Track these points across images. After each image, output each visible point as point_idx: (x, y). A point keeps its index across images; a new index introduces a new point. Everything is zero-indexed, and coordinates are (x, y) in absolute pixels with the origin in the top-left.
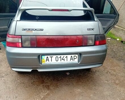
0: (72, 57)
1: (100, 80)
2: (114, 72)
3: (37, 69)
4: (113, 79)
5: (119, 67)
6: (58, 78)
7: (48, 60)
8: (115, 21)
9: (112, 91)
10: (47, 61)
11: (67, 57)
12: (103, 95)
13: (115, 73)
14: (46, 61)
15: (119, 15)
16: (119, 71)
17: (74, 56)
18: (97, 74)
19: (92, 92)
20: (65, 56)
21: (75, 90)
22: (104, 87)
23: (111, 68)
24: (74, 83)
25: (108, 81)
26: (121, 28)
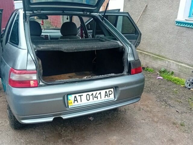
0: (106, 92)
1: (135, 120)
2: (147, 107)
3: (61, 116)
4: (150, 117)
5: (151, 101)
6: (79, 126)
7: (77, 100)
8: (137, 42)
9: (154, 132)
10: (76, 102)
11: (100, 93)
12: (146, 138)
13: (148, 109)
14: (74, 103)
15: (141, 34)
16: (153, 105)
17: (109, 91)
18: (129, 113)
19: (132, 137)
20: (98, 92)
21: (109, 138)
22: (144, 129)
23: (142, 104)
24: (105, 130)
25: (145, 120)
26: (139, 51)
